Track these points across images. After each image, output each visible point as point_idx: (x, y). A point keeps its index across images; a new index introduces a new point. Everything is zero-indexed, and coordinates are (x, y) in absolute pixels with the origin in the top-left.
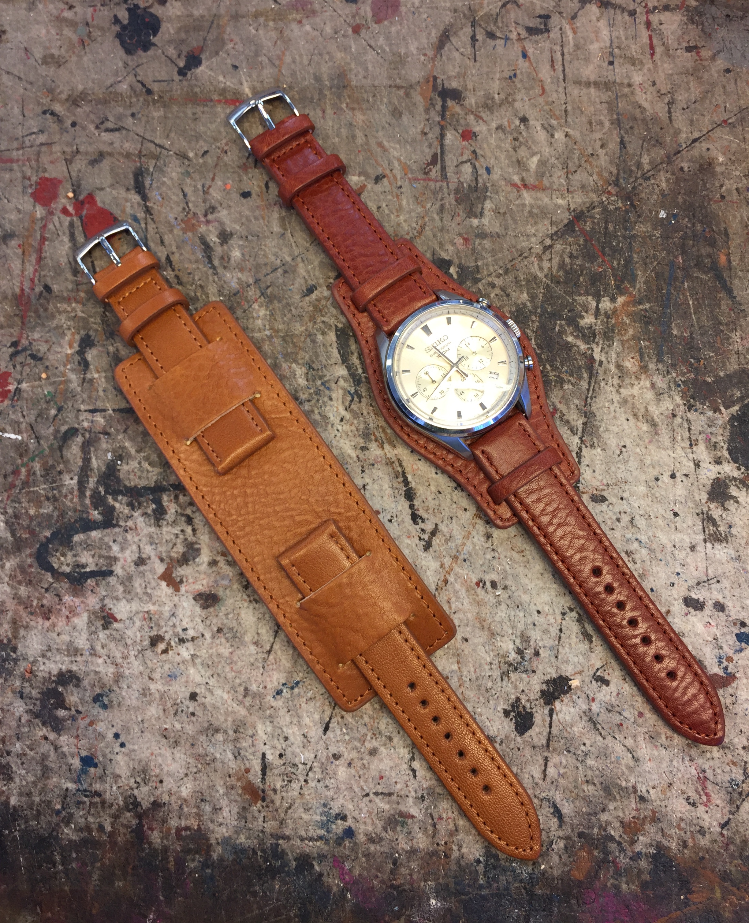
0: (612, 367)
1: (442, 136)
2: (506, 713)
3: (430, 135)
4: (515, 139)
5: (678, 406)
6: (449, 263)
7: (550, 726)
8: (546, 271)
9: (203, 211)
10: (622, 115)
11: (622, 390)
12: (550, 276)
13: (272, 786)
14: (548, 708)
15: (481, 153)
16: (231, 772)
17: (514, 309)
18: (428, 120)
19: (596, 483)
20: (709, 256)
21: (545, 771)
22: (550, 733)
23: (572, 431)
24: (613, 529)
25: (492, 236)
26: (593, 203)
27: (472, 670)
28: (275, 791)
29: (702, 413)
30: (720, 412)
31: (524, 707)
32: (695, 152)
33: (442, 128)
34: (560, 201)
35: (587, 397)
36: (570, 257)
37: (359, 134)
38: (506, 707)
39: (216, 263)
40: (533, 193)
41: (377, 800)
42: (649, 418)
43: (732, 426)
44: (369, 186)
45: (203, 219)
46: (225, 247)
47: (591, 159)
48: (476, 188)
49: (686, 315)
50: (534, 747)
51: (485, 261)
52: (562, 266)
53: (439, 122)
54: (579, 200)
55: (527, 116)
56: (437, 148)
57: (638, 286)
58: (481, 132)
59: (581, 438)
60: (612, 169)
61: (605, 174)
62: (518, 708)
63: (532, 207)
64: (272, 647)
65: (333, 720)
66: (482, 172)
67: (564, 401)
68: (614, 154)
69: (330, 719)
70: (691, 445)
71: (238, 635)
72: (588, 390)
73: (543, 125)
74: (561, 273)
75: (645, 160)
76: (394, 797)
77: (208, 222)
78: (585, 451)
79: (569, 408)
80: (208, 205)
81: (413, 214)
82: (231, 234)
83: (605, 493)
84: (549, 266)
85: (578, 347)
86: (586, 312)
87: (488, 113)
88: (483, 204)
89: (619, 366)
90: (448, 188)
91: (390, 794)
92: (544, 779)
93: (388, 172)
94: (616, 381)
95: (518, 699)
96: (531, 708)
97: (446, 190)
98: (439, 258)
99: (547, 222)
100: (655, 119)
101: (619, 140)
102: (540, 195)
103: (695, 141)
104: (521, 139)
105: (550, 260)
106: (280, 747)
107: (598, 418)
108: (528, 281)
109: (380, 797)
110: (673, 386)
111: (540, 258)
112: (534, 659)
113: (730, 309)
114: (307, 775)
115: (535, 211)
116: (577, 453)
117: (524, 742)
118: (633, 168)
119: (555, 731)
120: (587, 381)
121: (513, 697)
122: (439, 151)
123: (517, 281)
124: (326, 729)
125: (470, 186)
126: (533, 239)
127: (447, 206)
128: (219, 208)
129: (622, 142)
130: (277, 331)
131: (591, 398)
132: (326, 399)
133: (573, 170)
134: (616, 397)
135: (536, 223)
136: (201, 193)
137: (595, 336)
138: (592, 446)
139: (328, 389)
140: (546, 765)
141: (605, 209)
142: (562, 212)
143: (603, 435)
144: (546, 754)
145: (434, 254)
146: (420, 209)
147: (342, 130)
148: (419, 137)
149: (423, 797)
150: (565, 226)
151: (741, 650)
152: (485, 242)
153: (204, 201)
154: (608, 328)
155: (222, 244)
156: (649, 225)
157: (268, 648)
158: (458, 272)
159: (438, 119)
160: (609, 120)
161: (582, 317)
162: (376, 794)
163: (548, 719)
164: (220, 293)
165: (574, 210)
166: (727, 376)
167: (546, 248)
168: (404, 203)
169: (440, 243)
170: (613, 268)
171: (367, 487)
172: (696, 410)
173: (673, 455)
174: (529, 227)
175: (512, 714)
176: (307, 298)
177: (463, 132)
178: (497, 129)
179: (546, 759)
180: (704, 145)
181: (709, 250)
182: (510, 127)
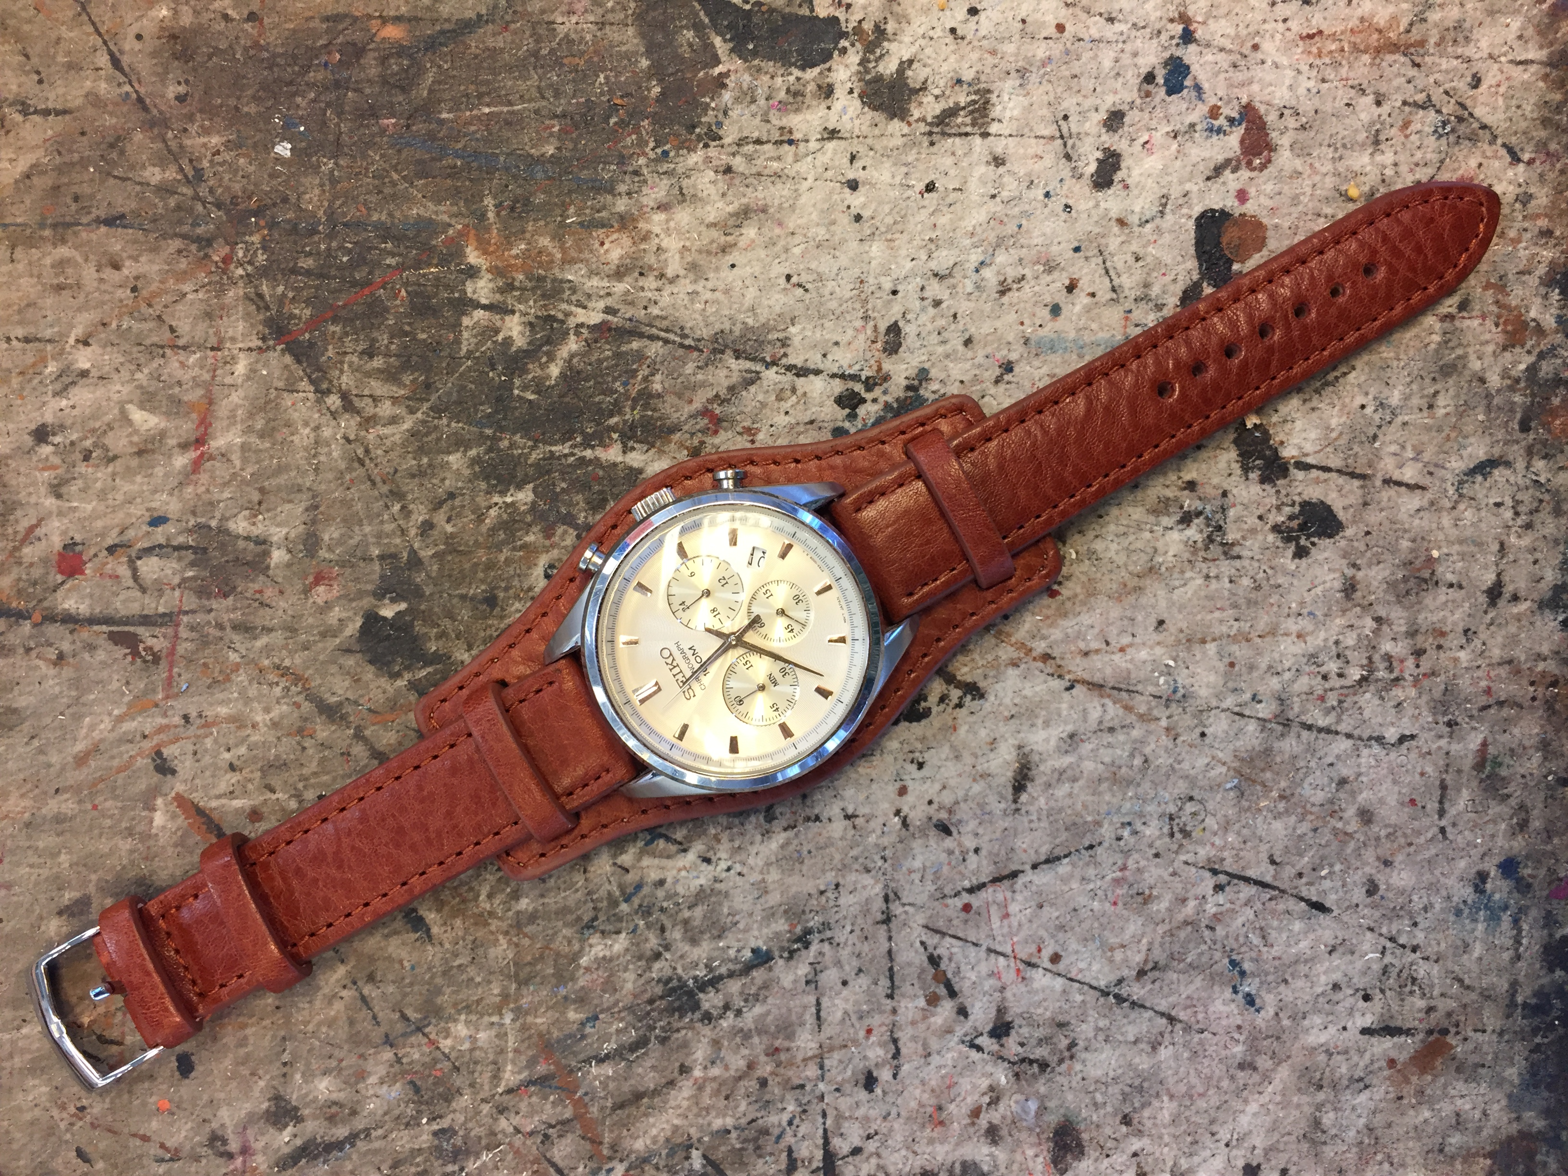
0: (620, 288)
1: (70, 620)
2: (1301, 553)
3: (66, 646)
4: (87, 457)
5: (708, 160)
6: (372, 619)
7: (1326, 469)
8: (399, 411)
9: (220, 1161)
10: (44, 218)
11: (670, 272)
12: (411, 403)
13: (1421, 1015)
14: (1293, 471)
15: (114, 533)
16: (1392, 1096)
17: (483, 485)
18: (28, 650)
19: (861, 342)
20: (383, 61)
21: (1408, 486)
22: (1339, 471)
23: (752, 382)
24: (955, 316)
25: (314, 522)
26: (247, 297)
27: (1217, 614)
28: (1430, 1010)
29: (725, 113)
30: (727, 74)
31: (1291, 518)
32: (145, 66)
33: (51, 618)
34: (241, 368)
35: (682, 346)
36: (371, 357)
37: (53, 806)
38: (1290, 552)
39: (341, 1132)
40: (217, 425)
41: (1452, 812)
42: (731, 222)
43: (755, 54)
44: (180, 787)
45: (239, 1160)
46: (306, 1112)
47: (145, 293)
48: (200, 551)
49: (512, 122)
50: (1365, 504)
51: (372, 540)
52: (390, 376)
53: (35, 625)
54: (241, 326)
55: (33, 427)
56: (98, 634)
57: (445, 218)
58: (64, 533)
59: (768, 366)
60: (172, 249)
61: (183, 264)
62: (1292, 530)
63: (249, 430)
64: (1162, 1014)
65: (1304, 893)
66: (160, 535)
67: (688, 394)
68: (135, 242)
69: (1302, 899)
70: (791, 142)
71: (1137, 1082)
72: (666, 341)
73: (56, 394)
74: (407, 379)
75: (154, 175)
76: (1449, 778)
77: (245, 1151)
78: (795, 359)
79: (703, 385)
80: (204, 1151)
81: (252, 692)
82: (277, 1098)
83: (883, 327)
84: (388, 403)
85: (572, 356)
86: (497, 331)
87: (19, 513)
88: (238, 537)
89: (619, 274)
90: (193, 612)
91: (1443, 787)
92: (1424, 488)
93: (147, 745)
94: (650, 282)
95: (1276, 529)
96: (1293, 504)
97: (199, 618)
98: (359, 640)
99: (288, 400)
100: (59, 146)
101: (103, 229)
102: (223, 409)
103: (116, 63)
104: (88, 443)
105: (375, 399)
106: (1351, 1000)
107: (727, 326)
108: (421, 451)
109: (1447, 805)
110: (665, 167)
111: (369, 422)
112: (1200, 491)
113: (506, 29)
114: (1403, 946)
115: (259, 424)
116: (798, 375)
117: (1354, 522)
118: (172, 202)
119: (1335, 462)
120: (646, 342)
121: (1271, 537)
122: (104, 628)
123: (420, 474)
124: (1319, 907)
125: (192, 564)
126: (327, 433)
127: (237, 616)
128: (215, 1125)
129: (110, 222)
130: (505, 997)
131: (684, 336)
132: (660, 893)
133: (168, 334)
134: (685, 286)
135: (288, 425)
136: (176, 1165)
137: (551, 319)
138: (784, 343)
139: (639, 887)
140: (1399, 484)
141: (264, 272)
142: (266, 365)
143: (763, 320)
144: (1378, 483)
145: (348, 651)
146: (241, 677)
147: (41, 844)
148: (67, 672)
149: (1449, 724)
150: (299, 362)
151: (1198, 88)
152: (326, 537)
153: (197, 1159)
154: (533, 289)
155: (299, 1120)
156: (306, 181)
157: (1164, 1021)
158: (393, 601)
159: (27, 627)
160: (55, 245)
161: (508, 341)
162: (1442, 813)
163: (1315, 473)
164: (412, 1123)
165: (264, 339)
166: (648, 53)
167: (348, 405)
168: (223, 711)
169: (324, 635)
170: (401, 268)
171: (850, 811)
172: (719, 124)
173: (810, 180)
174: (296, 439)
175: (1303, 542)
176: (435, 930)
177: (61, 572)
178: (59, 496)
179: (1388, 482)
180: (129, 44)
181: (370, 59)
182: (54, 467)
